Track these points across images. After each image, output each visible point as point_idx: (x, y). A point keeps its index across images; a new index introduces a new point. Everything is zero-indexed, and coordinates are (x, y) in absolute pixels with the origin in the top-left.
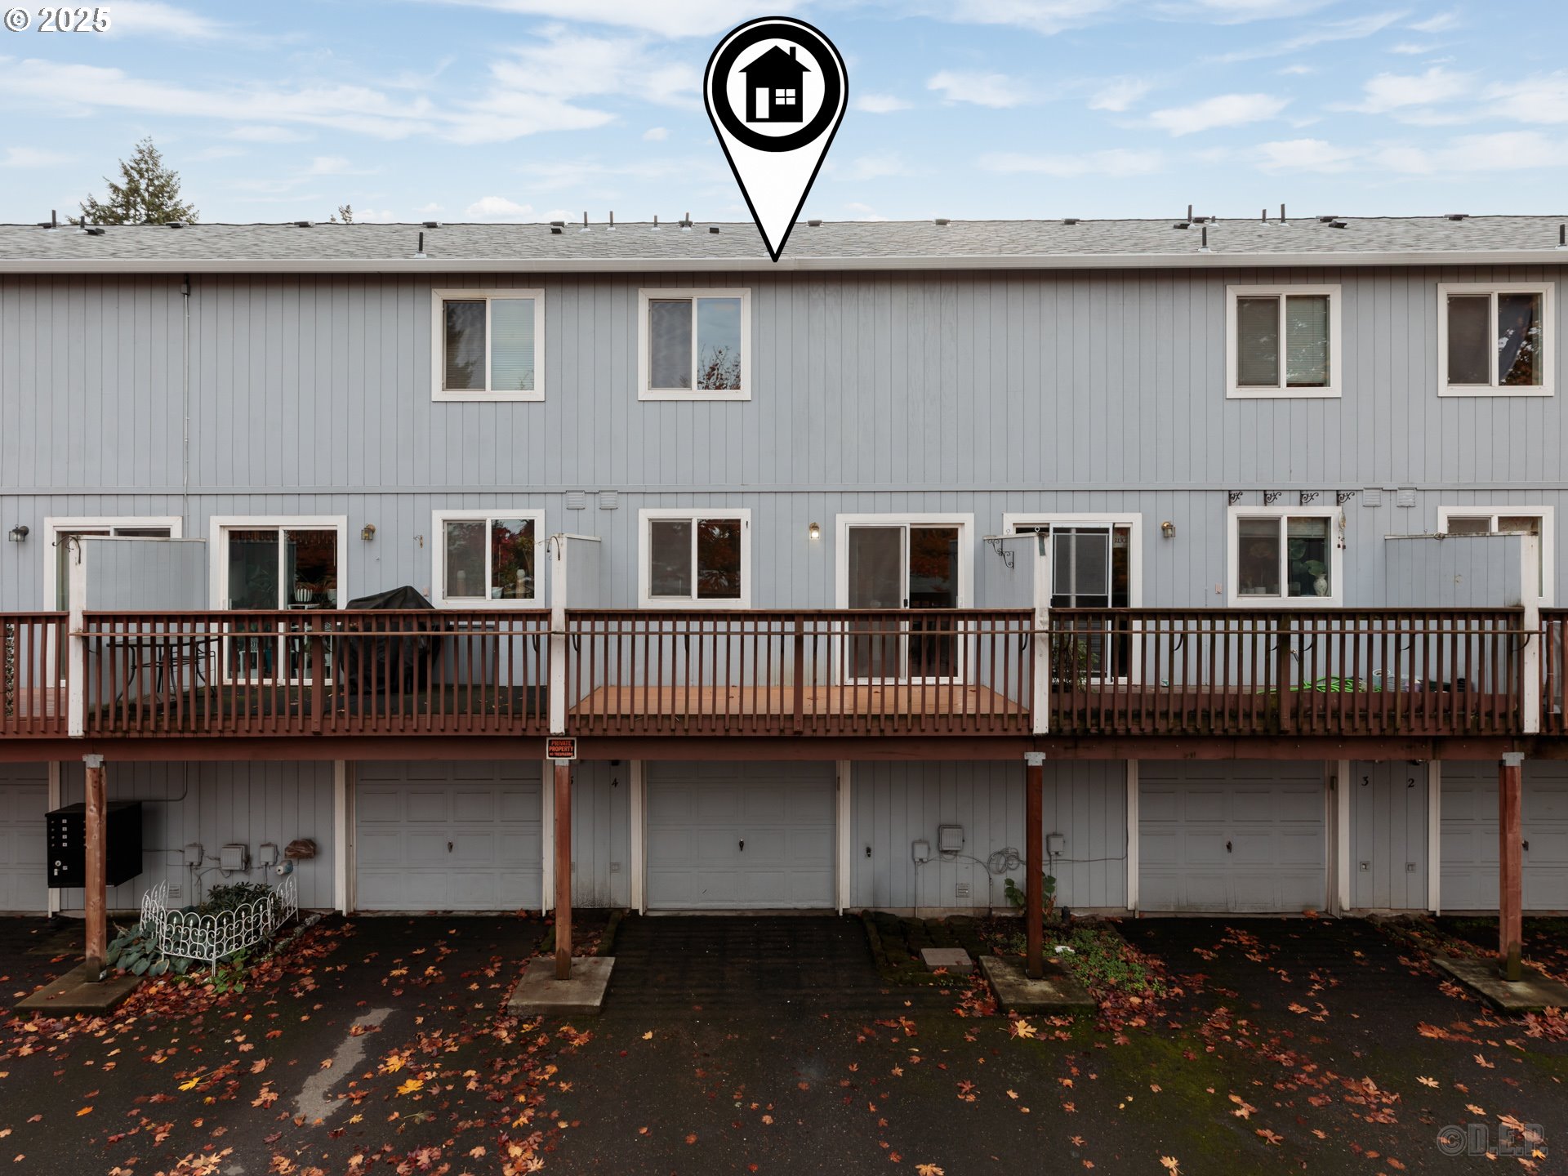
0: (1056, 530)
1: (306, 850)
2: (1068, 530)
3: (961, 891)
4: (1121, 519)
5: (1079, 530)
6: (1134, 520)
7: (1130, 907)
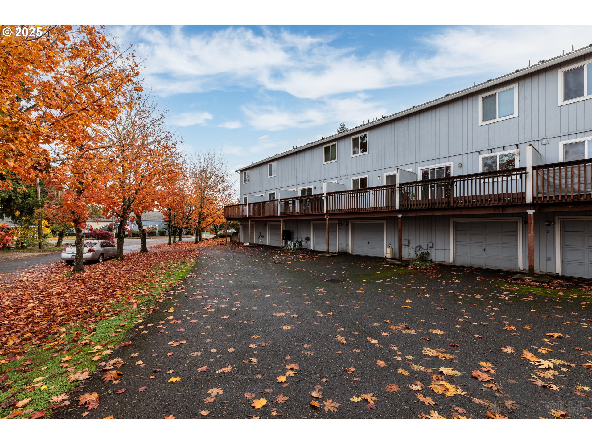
0: (431, 169)
1: (308, 239)
2: (434, 169)
3: (410, 255)
4: (448, 164)
5: (437, 168)
6: (451, 164)
7: (451, 262)
